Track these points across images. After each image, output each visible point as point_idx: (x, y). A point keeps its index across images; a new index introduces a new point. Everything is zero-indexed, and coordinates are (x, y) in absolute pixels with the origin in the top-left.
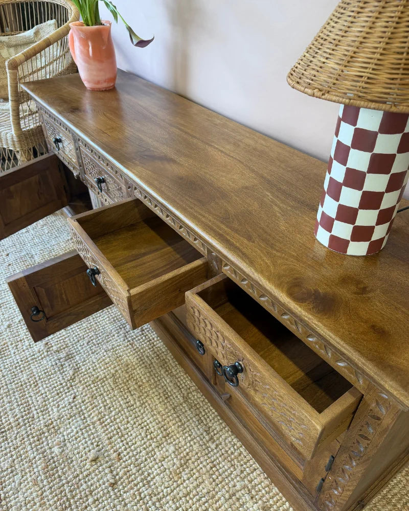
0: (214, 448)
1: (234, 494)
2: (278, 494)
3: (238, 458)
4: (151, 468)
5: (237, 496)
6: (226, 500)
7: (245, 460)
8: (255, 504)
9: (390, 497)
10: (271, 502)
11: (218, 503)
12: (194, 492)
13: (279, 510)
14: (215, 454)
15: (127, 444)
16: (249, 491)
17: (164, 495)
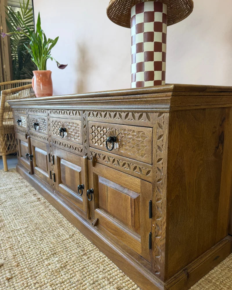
0: (86, 259)
1: (97, 281)
2: (129, 280)
3: (102, 263)
4: (39, 270)
5: (99, 282)
6: (91, 284)
7: (107, 264)
8: (112, 287)
9: (211, 279)
10: (124, 285)
11: (84, 287)
12: (68, 281)
13: (129, 289)
14: (86, 262)
15: (26, 258)
16: (108, 279)
17: (45, 283)
